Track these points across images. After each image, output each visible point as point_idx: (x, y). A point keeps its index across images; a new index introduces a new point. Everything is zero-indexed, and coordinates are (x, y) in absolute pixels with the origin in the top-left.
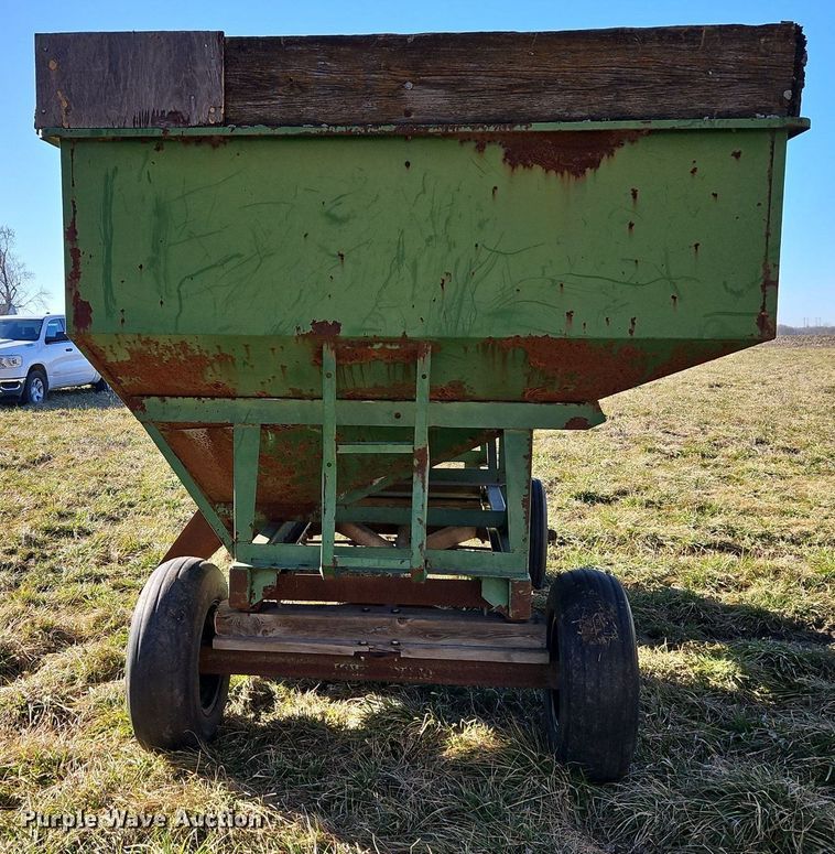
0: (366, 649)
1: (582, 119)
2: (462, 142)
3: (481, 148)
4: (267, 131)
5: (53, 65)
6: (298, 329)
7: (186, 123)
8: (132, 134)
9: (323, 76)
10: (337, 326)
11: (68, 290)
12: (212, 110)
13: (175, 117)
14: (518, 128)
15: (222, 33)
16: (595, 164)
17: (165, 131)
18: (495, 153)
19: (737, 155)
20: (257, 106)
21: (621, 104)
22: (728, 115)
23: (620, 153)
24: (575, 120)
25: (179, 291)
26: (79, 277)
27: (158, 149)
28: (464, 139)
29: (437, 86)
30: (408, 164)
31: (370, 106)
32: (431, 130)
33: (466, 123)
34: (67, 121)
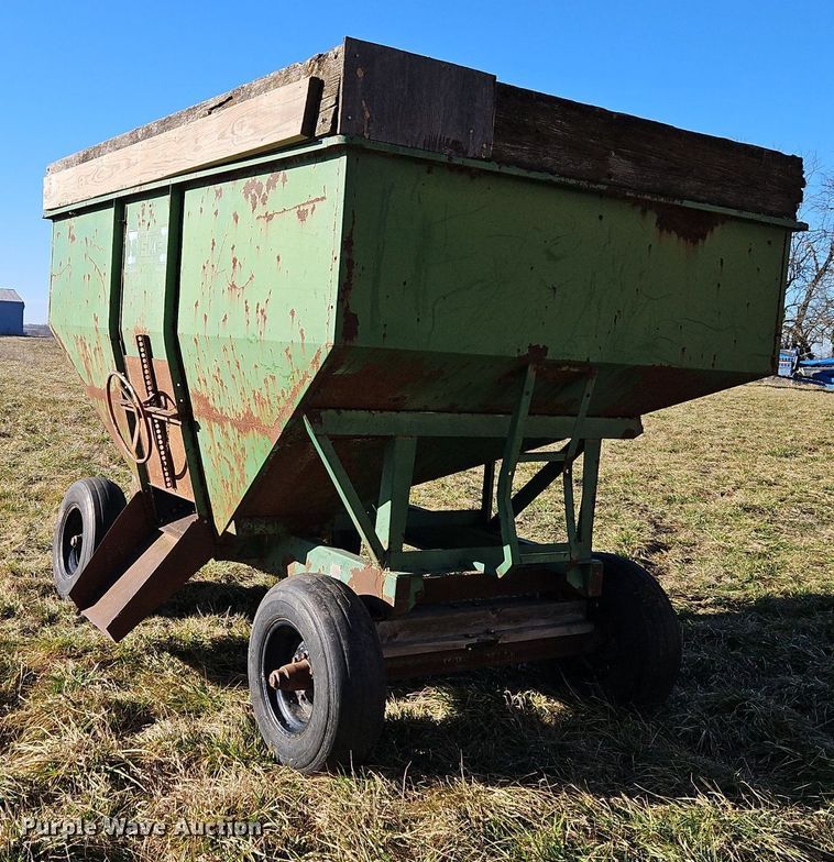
0: (475, 641)
1: (703, 202)
2: (634, 205)
3: (644, 212)
4: (523, 173)
5: (360, 73)
6: (519, 350)
7: (465, 154)
8: (421, 155)
9: (559, 133)
10: (545, 349)
11: (340, 300)
12: (484, 146)
13: (457, 147)
14: (677, 202)
15: (495, 77)
16: (703, 237)
17: (450, 158)
18: (652, 217)
19: (769, 243)
20: (513, 149)
21: (723, 195)
22: (771, 214)
23: (717, 230)
24: (699, 201)
25: (433, 310)
26: (350, 289)
27: (429, 172)
28: (636, 202)
29: (628, 158)
30: (601, 217)
31: (586, 165)
32: (628, 194)
33: (649, 192)
34: (368, 131)
